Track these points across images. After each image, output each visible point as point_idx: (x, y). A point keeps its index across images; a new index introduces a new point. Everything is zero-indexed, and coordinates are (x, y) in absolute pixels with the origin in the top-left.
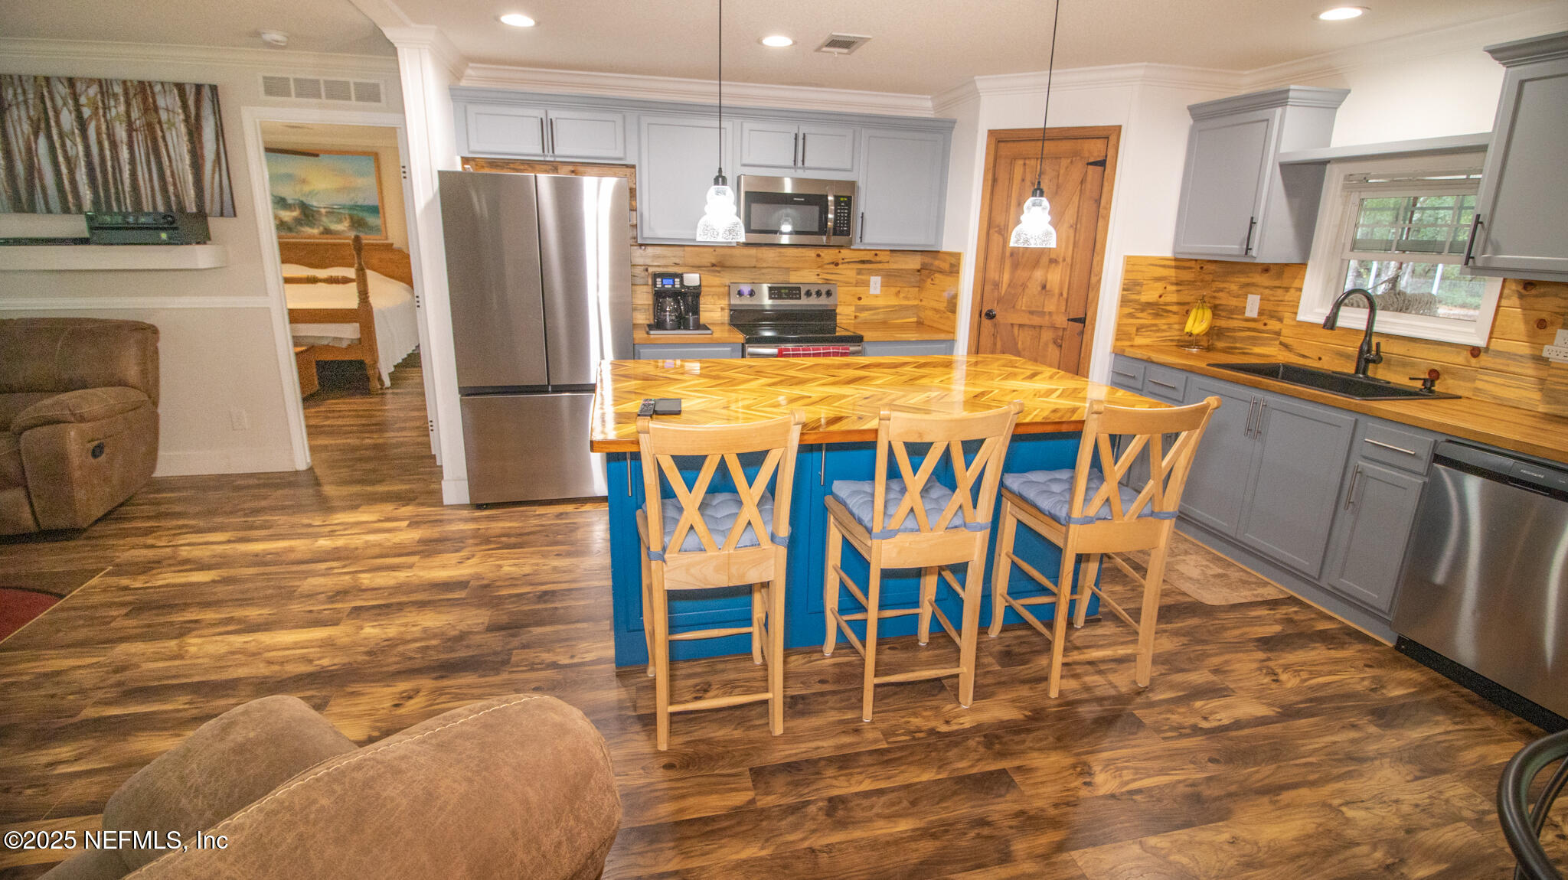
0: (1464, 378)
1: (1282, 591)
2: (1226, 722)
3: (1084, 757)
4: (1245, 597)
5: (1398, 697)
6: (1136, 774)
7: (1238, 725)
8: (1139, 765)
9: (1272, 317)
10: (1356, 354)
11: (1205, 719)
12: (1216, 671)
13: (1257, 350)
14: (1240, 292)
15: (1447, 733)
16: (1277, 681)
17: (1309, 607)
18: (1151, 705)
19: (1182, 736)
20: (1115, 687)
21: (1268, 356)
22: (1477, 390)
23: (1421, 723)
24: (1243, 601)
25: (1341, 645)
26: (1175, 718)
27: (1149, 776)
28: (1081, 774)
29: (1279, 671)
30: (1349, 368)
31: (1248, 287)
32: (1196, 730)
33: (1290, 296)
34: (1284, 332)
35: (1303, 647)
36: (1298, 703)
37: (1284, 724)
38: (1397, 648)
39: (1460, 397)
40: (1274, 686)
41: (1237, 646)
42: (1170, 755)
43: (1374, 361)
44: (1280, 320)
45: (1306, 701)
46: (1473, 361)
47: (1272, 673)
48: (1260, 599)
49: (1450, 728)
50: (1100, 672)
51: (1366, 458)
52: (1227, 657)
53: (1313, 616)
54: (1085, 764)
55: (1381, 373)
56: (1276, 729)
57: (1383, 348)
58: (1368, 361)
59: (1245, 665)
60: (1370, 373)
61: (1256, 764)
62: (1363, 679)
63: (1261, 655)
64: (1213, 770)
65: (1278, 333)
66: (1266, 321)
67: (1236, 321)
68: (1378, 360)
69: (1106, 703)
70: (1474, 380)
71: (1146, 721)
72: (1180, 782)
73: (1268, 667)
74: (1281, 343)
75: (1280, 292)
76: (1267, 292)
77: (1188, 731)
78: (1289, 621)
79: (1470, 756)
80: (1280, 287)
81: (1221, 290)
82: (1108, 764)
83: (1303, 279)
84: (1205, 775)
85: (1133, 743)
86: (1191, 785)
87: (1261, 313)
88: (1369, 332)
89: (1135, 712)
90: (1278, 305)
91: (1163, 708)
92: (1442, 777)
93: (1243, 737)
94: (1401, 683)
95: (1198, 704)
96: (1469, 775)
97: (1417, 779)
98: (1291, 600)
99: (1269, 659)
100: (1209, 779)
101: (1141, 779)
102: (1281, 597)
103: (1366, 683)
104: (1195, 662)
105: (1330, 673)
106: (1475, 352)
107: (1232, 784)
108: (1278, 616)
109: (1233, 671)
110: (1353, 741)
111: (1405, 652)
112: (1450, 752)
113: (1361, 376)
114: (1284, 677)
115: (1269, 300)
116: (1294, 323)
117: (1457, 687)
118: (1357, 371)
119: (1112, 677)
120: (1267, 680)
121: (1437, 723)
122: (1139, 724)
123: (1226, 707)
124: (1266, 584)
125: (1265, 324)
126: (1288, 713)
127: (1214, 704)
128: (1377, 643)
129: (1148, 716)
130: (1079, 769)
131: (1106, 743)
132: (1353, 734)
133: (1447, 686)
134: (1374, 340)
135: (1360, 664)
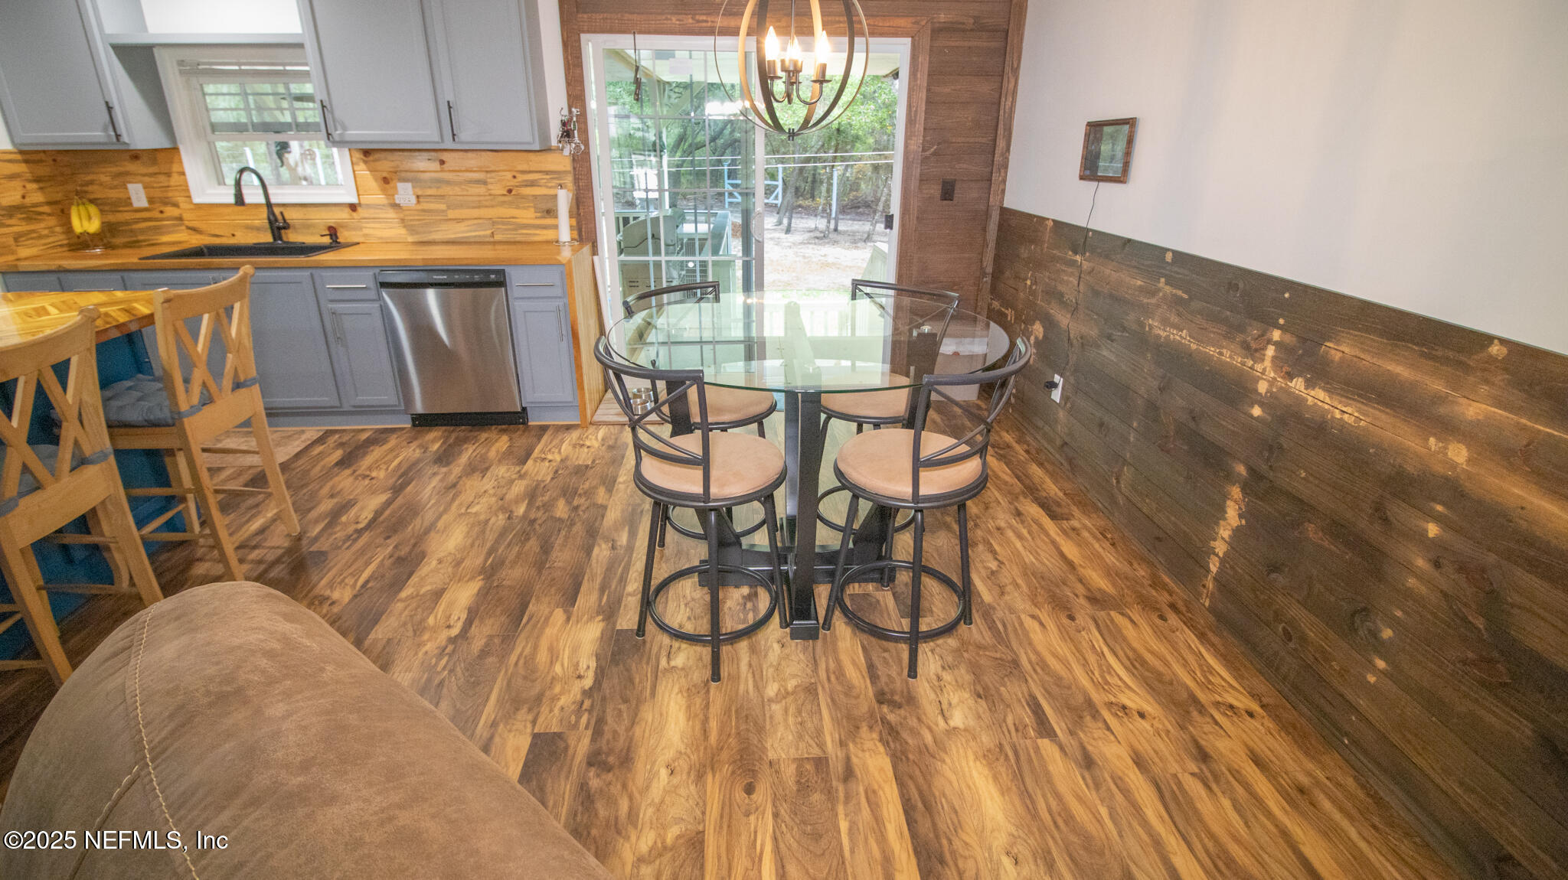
0: (354, 229)
1: (318, 430)
2: (370, 516)
3: (310, 595)
4: (298, 446)
5: (438, 449)
6: (354, 576)
7: (378, 513)
8: (350, 571)
9: (166, 204)
10: (268, 226)
11: (357, 523)
12: (332, 496)
13: (165, 239)
14: (115, 183)
15: (474, 450)
16: (372, 479)
17: (344, 431)
18: (316, 539)
19: (355, 540)
20: (278, 547)
21: (180, 242)
22: (366, 235)
23: (460, 453)
24: (299, 449)
25: (385, 441)
26: (340, 534)
27: (363, 571)
28: (321, 603)
29: (368, 473)
30: (267, 238)
31: (124, 177)
32: (360, 532)
33: (175, 180)
34: (186, 216)
35: (365, 454)
36: (396, 482)
37: (401, 496)
38: (414, 425)
39: (358, 243)
40: (374, 482)
41: (328, 475)
42: (362, 553)
43: (284, 228)
44: (176, 205)
45: (399, 479)
46: (354, 214)
47: (365, 477)
48: (309, 442)
49: (474, 447)
50: (255, 547)
51: (332, 301)
52: (330, 484)
53: (352, 434)
54: (315, 597)
55: (293, 237)
56: (400, 501)
57: (287, 216)
58: (279, 228)
59: (344, 481)
60: (285, 239)
61: (410, 524)
62: (414, 450)
63: (348, 472)
64: (392, 542)
65: (180, 219)
66: (162, 209)
67: (125, 214)
68: (287, 226)
69: (284, 559)
70: (361, 229)
71: (323, 549)
72: (383, 560)
73: (359, 475)
74: (188, 228)
75: (162, 178)
76: (147, 179)
77: (355, 536)
78: (341, 445)
79: (492, 454)
80: (160, 173)
81: (91, 182)
82: (331, 585)
83: (180, 162)
84: (391, 547)
85: (331, 564)
86: (390, 557)
87: (151, 200)
88: (269, 205)
89: (311, 550)
90: (167, 191)
91: (325, 535)
92: (491, 469)
93: (389, 515)
94: (434, 441)
95: (344, 519)
96: (500, 461)
97: (483, 477)
98: (328, 433)
99: (354, 471)
100: (396, 547)
101: (359, 577)
102: (321, 434)
103: (418, 451)
104: (313, 500)
105: (396, 457)
106: (353, 207)
107: (409, 540)
108: (332, 446)
109: (341, 490)
110: (442, 480)
111: (420, 425)
112: (484, 458)
113: (280, 242)
114: (374, 474)
115: (153, 188)
116: (192, 207)
117: (458, 429)
118: (275, 239)
119: (268, 544)
120: (367, 482)
121: (467, 449)
122: (322, 555)
123: (362, 509)
124: (303, 432)
125: (162, 212)
126: (397, 490)
127: (353, 513)
128: (403, 429)
129: (323, 545)
130: (317, 602)
131: (315, 579)
132: (438, 478)
133: (453, 431)
134: (277, 211)
135: (405, 443)
